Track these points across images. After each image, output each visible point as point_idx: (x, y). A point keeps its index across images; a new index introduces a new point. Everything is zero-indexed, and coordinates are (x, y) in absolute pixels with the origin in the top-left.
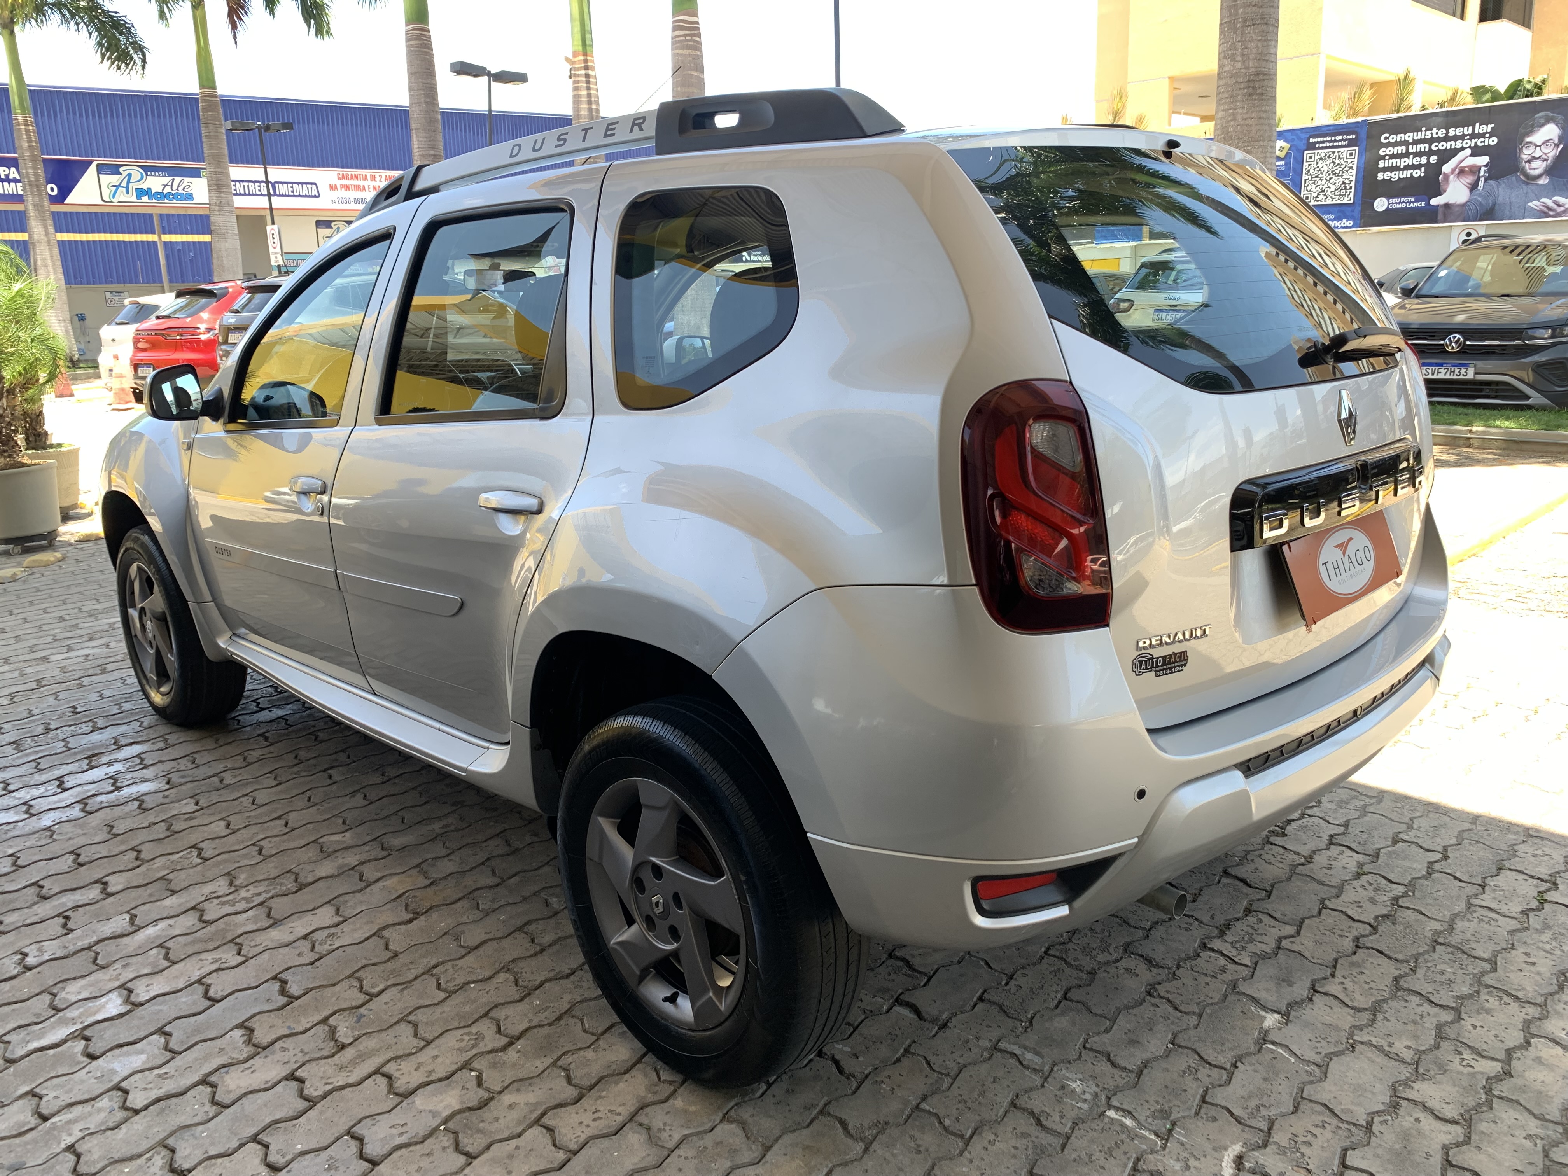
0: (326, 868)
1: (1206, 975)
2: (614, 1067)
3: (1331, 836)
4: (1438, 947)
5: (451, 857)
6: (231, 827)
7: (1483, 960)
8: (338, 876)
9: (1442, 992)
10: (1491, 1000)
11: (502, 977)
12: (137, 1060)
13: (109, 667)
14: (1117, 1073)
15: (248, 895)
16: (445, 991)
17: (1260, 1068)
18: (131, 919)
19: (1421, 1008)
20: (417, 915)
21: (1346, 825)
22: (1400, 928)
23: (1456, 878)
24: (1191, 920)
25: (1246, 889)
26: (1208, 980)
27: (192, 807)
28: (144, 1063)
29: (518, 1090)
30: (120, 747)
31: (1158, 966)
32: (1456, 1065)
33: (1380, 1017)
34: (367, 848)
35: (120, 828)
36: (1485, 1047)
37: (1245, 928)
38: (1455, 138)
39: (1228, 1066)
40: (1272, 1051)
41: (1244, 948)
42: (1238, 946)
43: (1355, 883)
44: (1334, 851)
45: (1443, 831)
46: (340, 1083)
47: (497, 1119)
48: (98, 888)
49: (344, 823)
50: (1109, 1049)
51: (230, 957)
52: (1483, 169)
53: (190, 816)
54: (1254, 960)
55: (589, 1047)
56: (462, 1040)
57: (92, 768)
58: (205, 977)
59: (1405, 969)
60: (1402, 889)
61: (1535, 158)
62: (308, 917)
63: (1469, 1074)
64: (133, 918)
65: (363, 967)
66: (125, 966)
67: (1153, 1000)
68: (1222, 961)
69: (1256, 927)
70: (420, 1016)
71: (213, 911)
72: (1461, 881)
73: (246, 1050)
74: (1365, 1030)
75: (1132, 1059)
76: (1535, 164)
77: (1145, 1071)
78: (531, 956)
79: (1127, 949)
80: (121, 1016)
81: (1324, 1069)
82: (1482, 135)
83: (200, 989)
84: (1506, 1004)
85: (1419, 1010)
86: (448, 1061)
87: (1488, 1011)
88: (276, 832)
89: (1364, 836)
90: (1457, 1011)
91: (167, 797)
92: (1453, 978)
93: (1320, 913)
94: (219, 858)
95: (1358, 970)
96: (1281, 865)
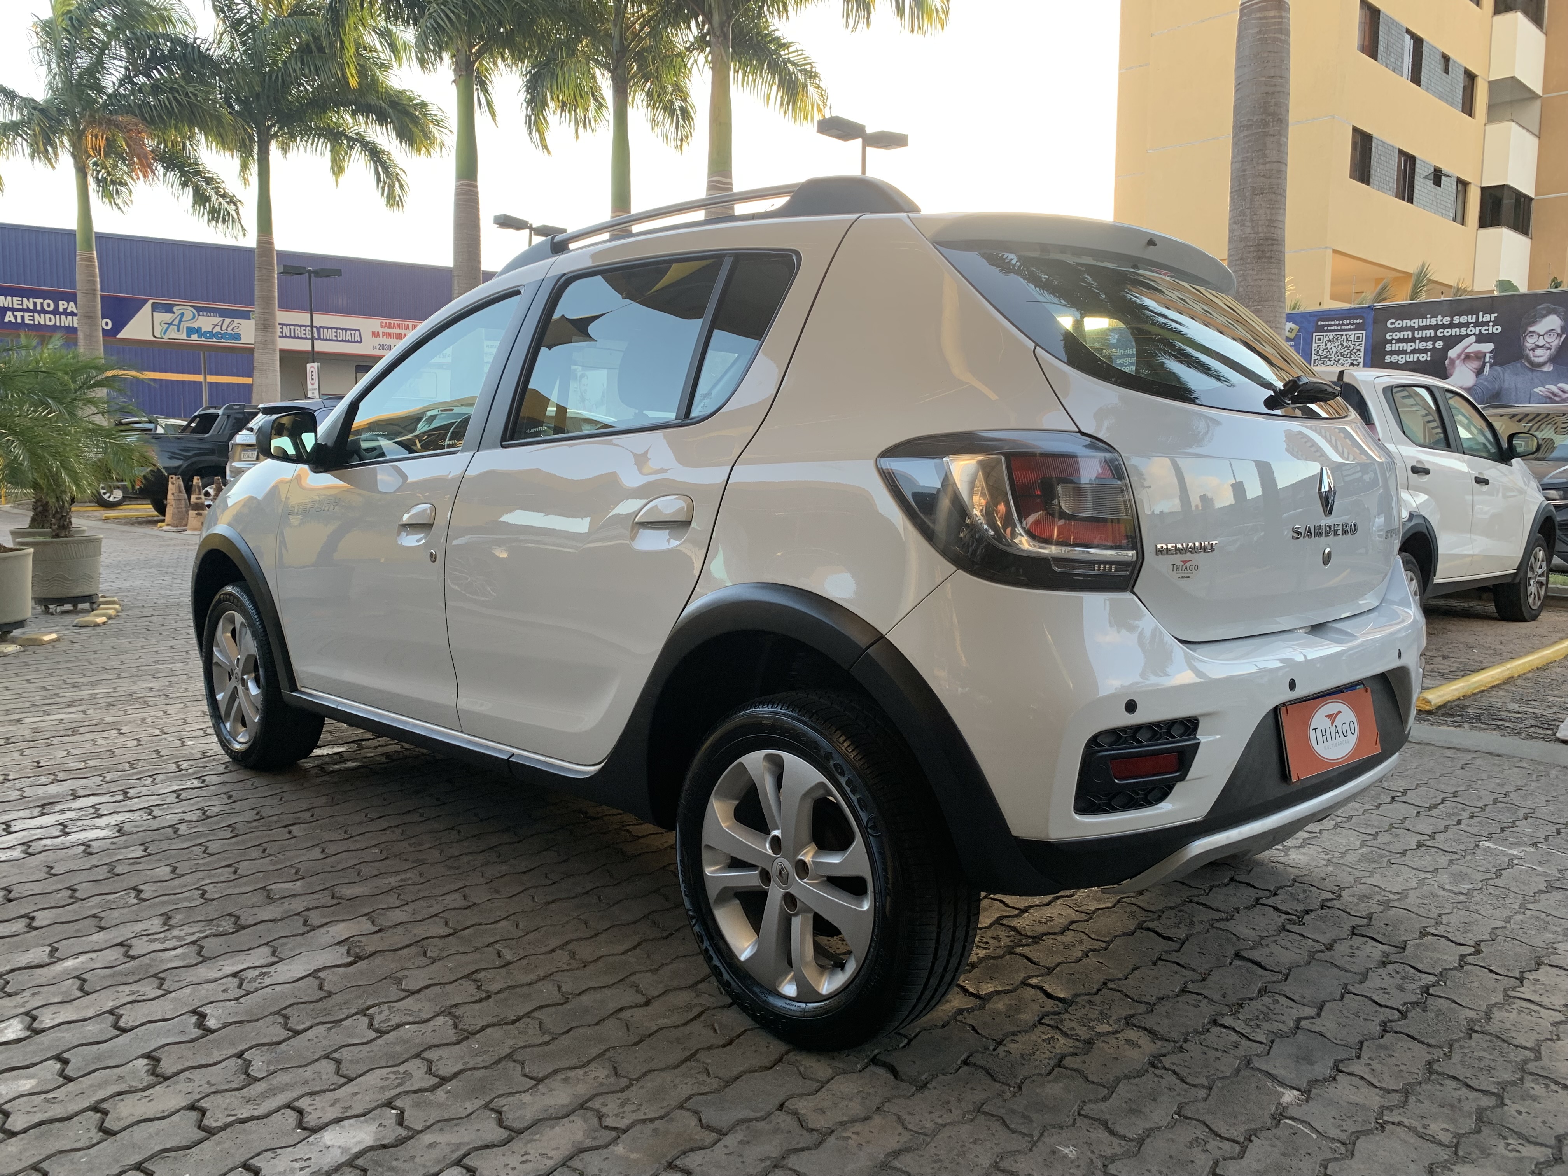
0: (268, 913)
1: (1216, 1049)
2: (552, 1110)
3: (1354, 928)
4: (1474, 1035)
5: (404, 908)
6: (177, 871)
7: (1526, 1048)
8: (282, 920)
9: (1482, 1078)
10: (1536, 1087)
11: (440, 1020)
12: (26, 1084)
13: (82, 730)
14: (1116, 1141)
15: (182, 934)
16: (376, 1031)
17: (1278, 1143)
18: (51, 951)
19: (1459, 1092)
20: (358, 958)
21: (1370, 917)
22: (1431, 1015)
23: (1491, 971)
24: (1200, 998)
25: (1260, 971)
26: (1219, 1054)
27: (139, 853)
28: (32, 1088)
29: (442, 1129)
30: (76, 797)
31: (1163, 1039)
32: (1501, 1148)
33: (1412, 1099)
34: (316, 896)
35: (59, 869)
36: (1532, 1133)
37: (1260, 1007)
38: (1460, 325)
39: (1242, 1139)
40: (1291, 1127)
41: (1258, 1026)
42: (1252, 1023)
43: (1380, 971)
44: (1357, 941)
45: (1475, 927)
46: (244, 1116)
47: (413, 1158)
48: (24, 922)
49: (297, 872)
50: (1107, 1117)
51: (149, 989)
52: (1488, 355)
53: (136, 861)
54: (1270, 1039)
55: (527, 1091)
56: (387, 1079)
57: (44, 814)
58: (118, 1007)
59: (1438, 1053)
60: (1432, 978)
61: (1538, 347)
62: (242, 956)
63: (1515, 1158)
64: (54, 950)
65: (292, 1005)
66: (33, 994)
67: (1157, 1072)
68: (1234, 1037)
69: (1272, 1007)
70: (345, 1054)
71: (140, 947)
72: (1497, 974)
73: (147, 1079)
74: (1396, 1111)
75: (1133, 1128)
76: (1539, 352)
77: (1148, 1141)
78: (476, 1002)
79: (1129, 1022)
80: (19, 1041)
81: (1350, 1147)
82: (1486, 324)
83: (111, 1019)
84: (1553, 1091)
85: (1456, 1094)
86: (367, 1098)
87: (1535, 1099)
88: (222, 879)
89: (1390, 928)
90: (1500, 1097)
91: (113, 843)
92: (1493, 1064)
93: (1342, 996)
94: (157, 900)
95: (1387, 1052)
96: (1298, 951)
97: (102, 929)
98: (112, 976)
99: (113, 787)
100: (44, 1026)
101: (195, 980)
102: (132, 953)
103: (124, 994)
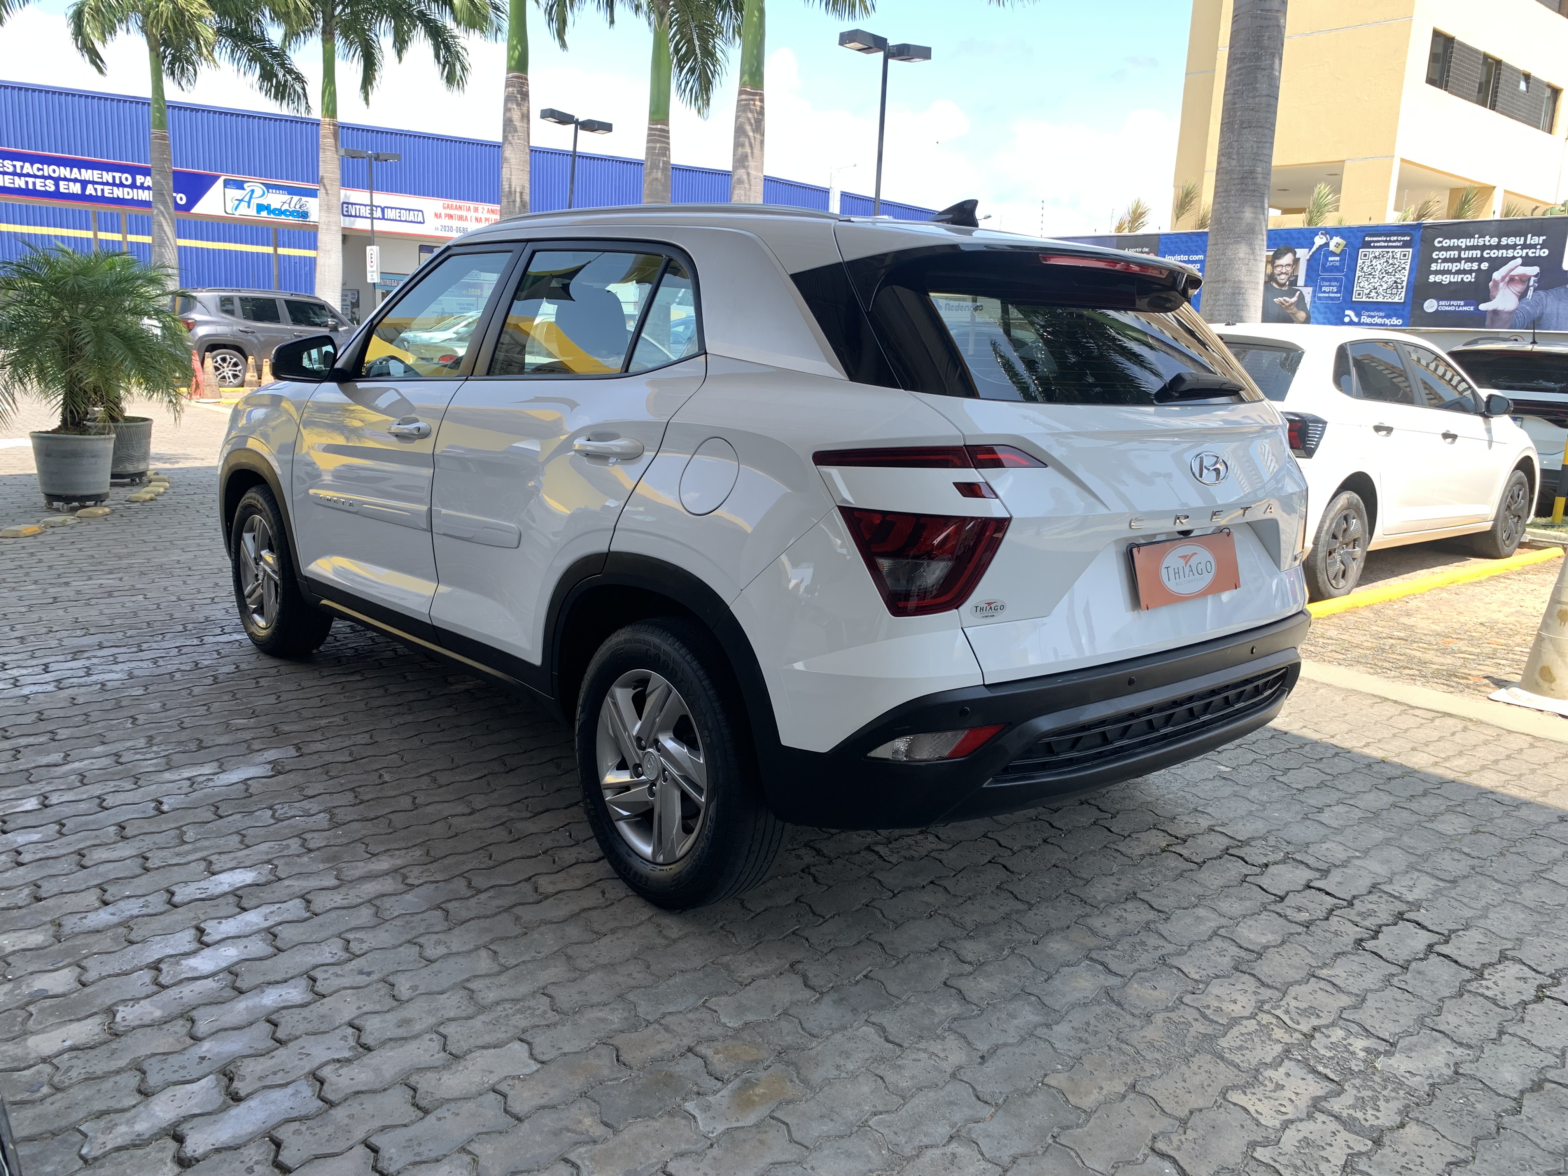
0: (223, 739)
2: (374, 872)
4: (1054, 869)
5: (325, 741)
6: (165, 707)
7: (1083, 879)
8: (232, 744)
9: (1031, 894)
10: (1064, 901)
11: (322, 815)
12: (35, 837)
15: (159, 750)
16: (276, 819)
18: (64, 756)
28: (38, 839)
29: (298, 878)
35: (80, 700)
38: (1507, 247)
48: (49, 736)
52: (1533, 279)
56: (273, 848)
58: (104, 794)
62: (197, 767)
64: (67, 756)
66: (48, 783)
70: (250, 832)
71: (127, 757)
73: (114, 838)
82: (1534, 246)
83: (98, 801)
86: (256, 858)
97: (103, 743)
98: (105, 774)
99: (131, 641)
100: (52, 803)
101: (160, 780)
102: (121, 760)
103: (111, 786)
